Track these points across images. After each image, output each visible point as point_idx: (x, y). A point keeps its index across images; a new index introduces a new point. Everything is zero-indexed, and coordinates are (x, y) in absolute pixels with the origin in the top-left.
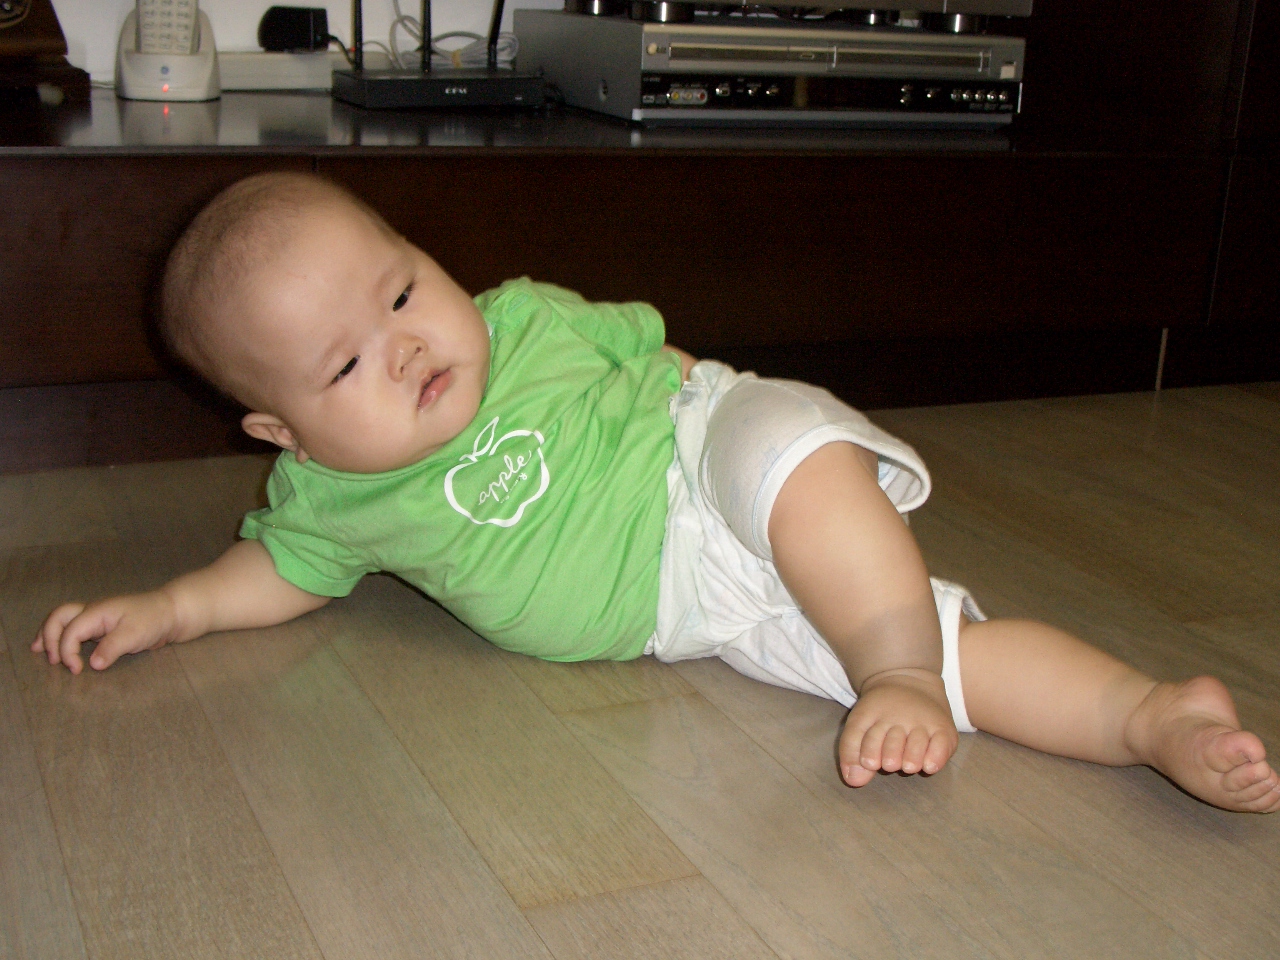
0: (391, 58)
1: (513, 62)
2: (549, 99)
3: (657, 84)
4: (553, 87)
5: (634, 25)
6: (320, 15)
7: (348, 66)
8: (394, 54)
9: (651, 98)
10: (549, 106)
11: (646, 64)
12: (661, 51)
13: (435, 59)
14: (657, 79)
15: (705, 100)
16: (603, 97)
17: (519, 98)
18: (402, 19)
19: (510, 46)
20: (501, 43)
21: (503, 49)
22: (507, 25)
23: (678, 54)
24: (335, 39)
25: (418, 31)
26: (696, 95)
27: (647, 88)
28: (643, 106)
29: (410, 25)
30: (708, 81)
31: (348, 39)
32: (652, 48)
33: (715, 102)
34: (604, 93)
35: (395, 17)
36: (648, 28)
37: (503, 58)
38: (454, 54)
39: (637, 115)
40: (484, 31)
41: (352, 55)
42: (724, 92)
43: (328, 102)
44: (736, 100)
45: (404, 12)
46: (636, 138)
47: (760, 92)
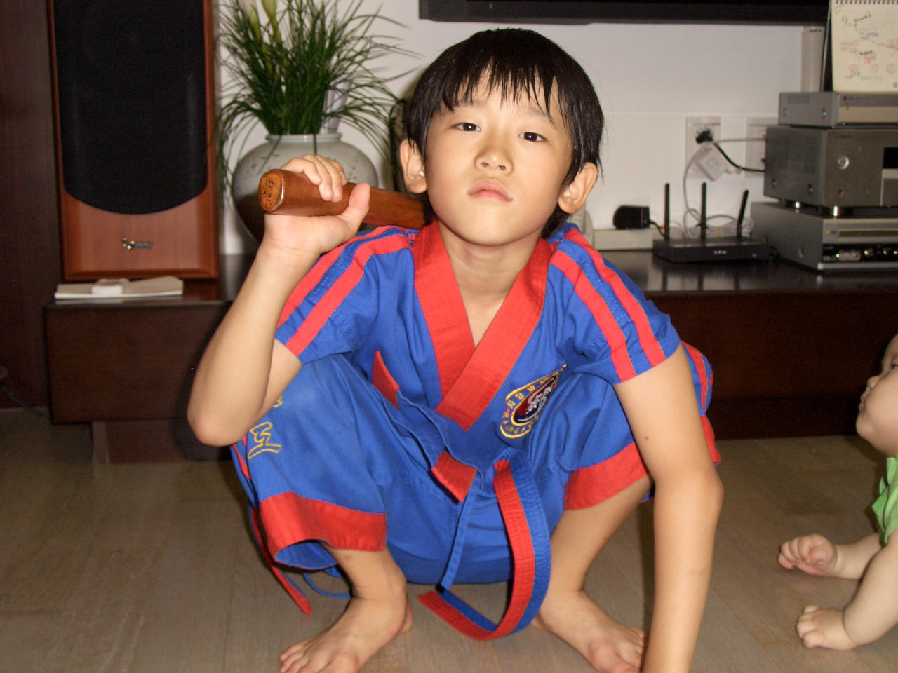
0: (683, 230)
1: (751, 234)
2: (771, 255)
3: (830, 251)
4: (772, 247)
5: (818, 219)
6: (646, 211)
7: (661, 238)
8: (685, 228)
9: (828, 258)
10: (771, 258)
11: (825, 240)
12: (833, 232)
13: (708, 232)
14: (832, 248)
15: (859, 258)
16: (801, 255)
17: (754, 255)
18: (690, 210)
19: (749, 224)
20: (744, 223)
21: (745, 226)
22: (747, 213)
23: (843, 234)
24: (653, 223)
25: (699, 217)
26: (853, 255)
27: (826, 253)
28: (823, 262)
29: (693, 213)
30: (860, 248)
31: (661, 222)
32: (828, 232)
33: (864, 259)
34: (802, 253)
35: (686, 209)
36: (826, 221)
37: (745, 232)
38: (718, 229)
39: (820, 266)
40: (736, 215)
41: (663, 231)
42: (870, 253)
43: (649, 256)
44: (877, 257)
45: (691, 206)
46: (819, 279)
47: (891, 253)
